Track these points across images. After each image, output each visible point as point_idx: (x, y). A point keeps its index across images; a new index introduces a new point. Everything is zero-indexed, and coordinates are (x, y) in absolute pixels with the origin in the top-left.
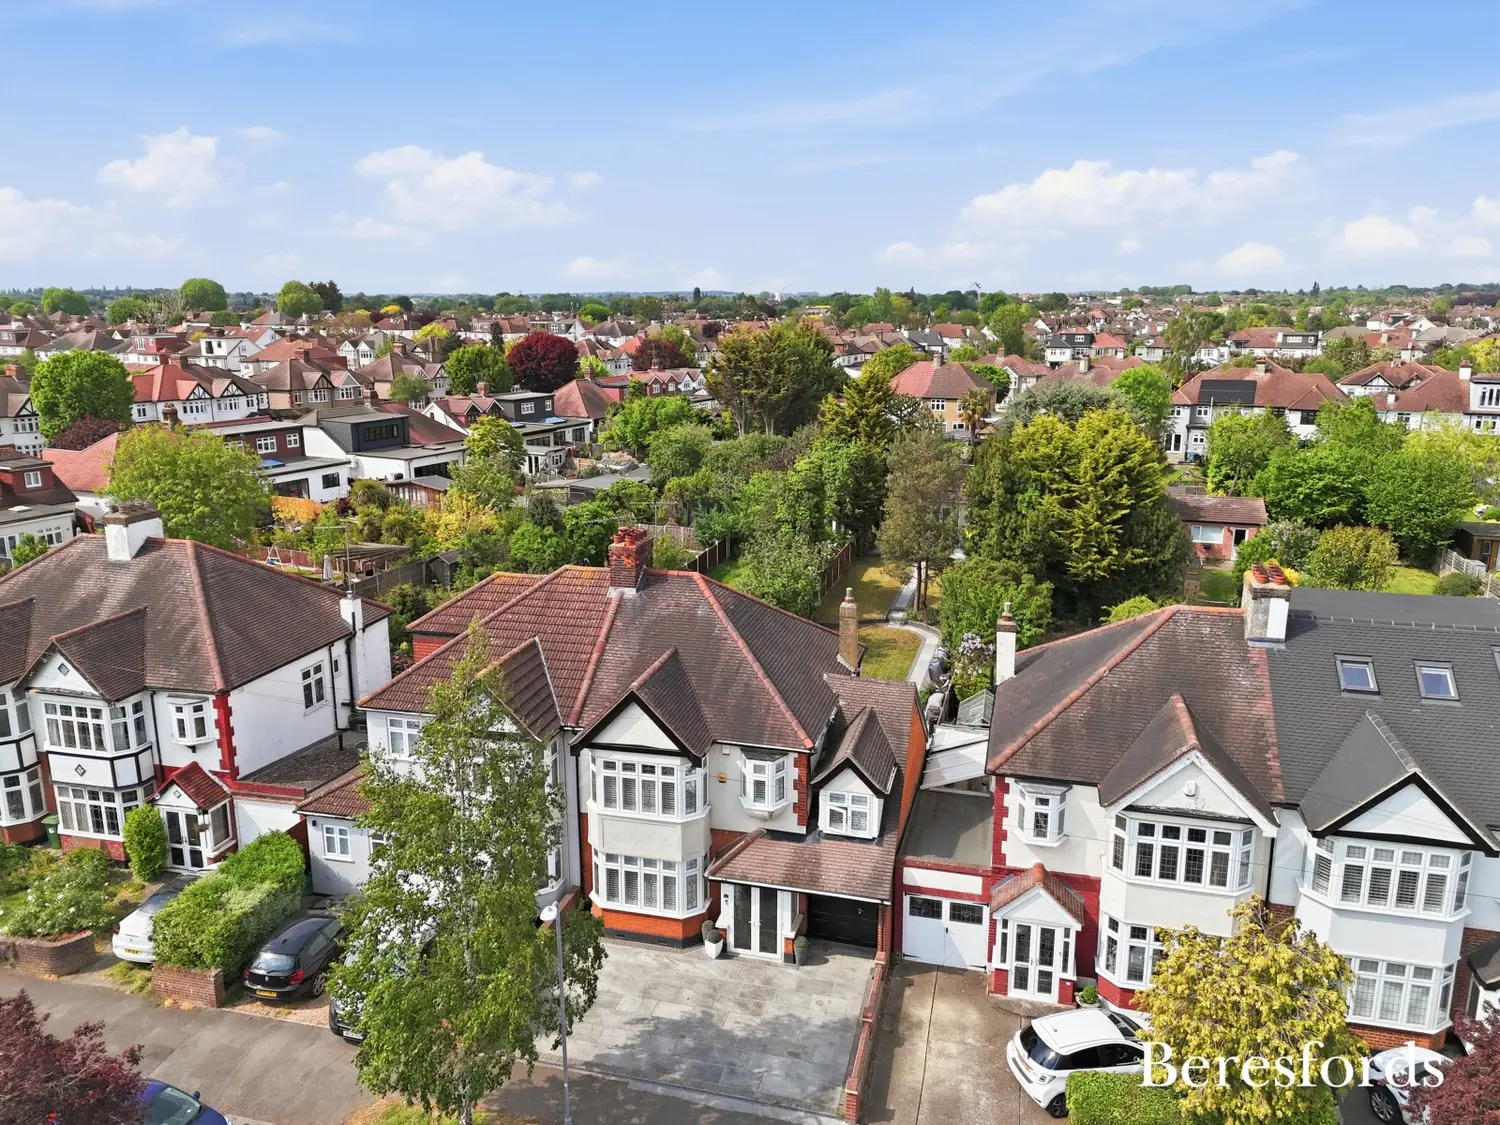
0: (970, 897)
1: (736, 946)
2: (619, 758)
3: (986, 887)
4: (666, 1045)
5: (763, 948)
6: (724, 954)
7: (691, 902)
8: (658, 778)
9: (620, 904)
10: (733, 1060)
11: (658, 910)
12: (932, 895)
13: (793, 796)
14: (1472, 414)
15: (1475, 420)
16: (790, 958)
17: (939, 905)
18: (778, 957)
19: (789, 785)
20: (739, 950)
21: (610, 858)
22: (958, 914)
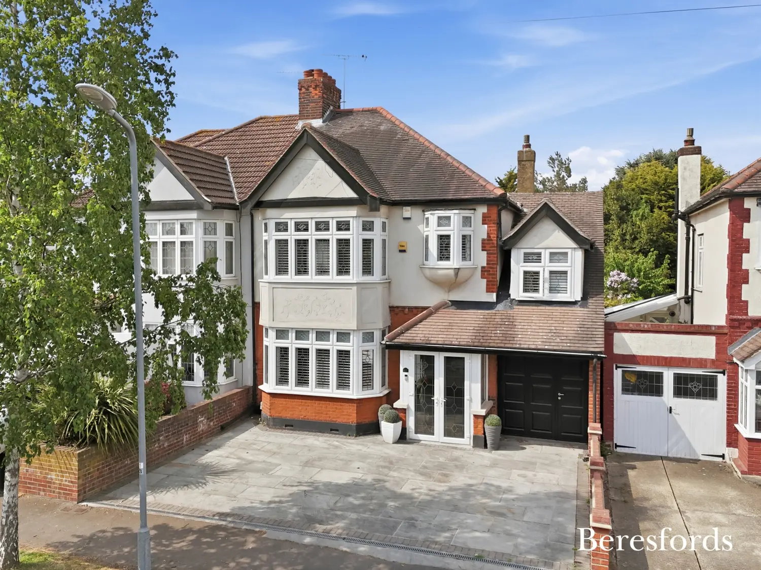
0: (700, 363)
1: (416, 432)
2: (291, 216)
3: (721, 349)
4: (323, 502)
5: (448, 433)
6: (403, 438)
7: (367, 381)
8: (333, 235)
9: (291, 388)
10: (413, 515)
11: (332, 391)
12: (652, 365)
13: (481, 258)
16: (480, 442)
17: (659, 377)
18: (467, 440)
19: (476, 246)
20: (421, 437)
21: (281, 333)
22: (684, 387)
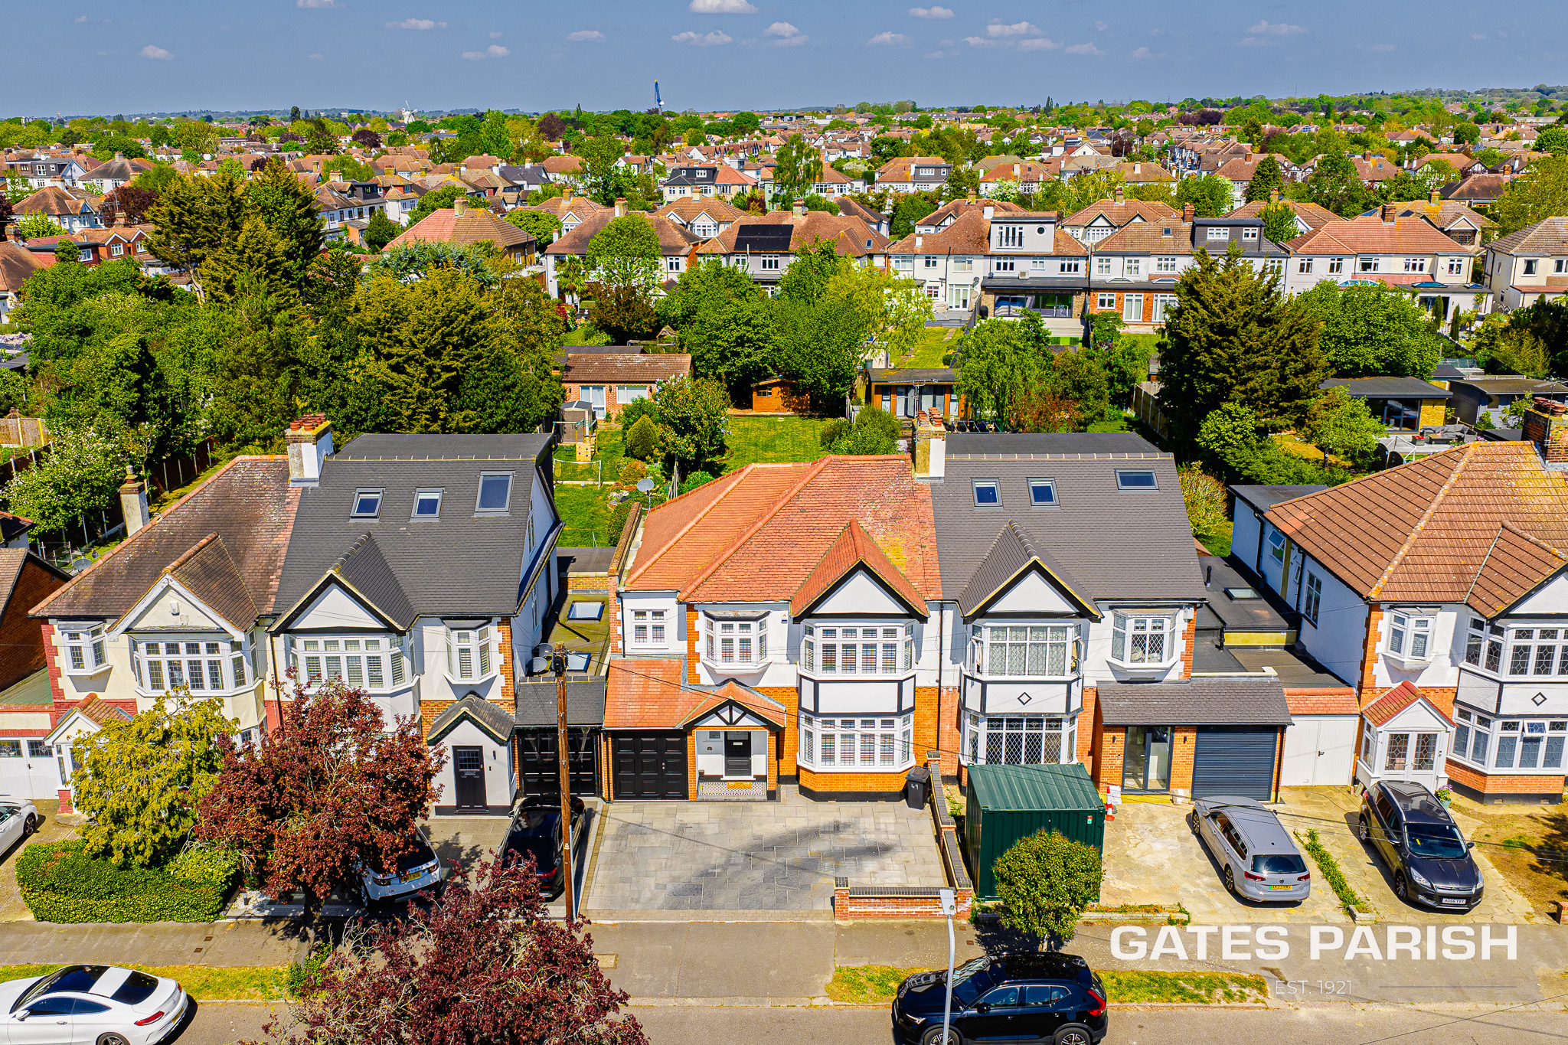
14: (992, 256)
15: (995, 261)
22: (36, 749)
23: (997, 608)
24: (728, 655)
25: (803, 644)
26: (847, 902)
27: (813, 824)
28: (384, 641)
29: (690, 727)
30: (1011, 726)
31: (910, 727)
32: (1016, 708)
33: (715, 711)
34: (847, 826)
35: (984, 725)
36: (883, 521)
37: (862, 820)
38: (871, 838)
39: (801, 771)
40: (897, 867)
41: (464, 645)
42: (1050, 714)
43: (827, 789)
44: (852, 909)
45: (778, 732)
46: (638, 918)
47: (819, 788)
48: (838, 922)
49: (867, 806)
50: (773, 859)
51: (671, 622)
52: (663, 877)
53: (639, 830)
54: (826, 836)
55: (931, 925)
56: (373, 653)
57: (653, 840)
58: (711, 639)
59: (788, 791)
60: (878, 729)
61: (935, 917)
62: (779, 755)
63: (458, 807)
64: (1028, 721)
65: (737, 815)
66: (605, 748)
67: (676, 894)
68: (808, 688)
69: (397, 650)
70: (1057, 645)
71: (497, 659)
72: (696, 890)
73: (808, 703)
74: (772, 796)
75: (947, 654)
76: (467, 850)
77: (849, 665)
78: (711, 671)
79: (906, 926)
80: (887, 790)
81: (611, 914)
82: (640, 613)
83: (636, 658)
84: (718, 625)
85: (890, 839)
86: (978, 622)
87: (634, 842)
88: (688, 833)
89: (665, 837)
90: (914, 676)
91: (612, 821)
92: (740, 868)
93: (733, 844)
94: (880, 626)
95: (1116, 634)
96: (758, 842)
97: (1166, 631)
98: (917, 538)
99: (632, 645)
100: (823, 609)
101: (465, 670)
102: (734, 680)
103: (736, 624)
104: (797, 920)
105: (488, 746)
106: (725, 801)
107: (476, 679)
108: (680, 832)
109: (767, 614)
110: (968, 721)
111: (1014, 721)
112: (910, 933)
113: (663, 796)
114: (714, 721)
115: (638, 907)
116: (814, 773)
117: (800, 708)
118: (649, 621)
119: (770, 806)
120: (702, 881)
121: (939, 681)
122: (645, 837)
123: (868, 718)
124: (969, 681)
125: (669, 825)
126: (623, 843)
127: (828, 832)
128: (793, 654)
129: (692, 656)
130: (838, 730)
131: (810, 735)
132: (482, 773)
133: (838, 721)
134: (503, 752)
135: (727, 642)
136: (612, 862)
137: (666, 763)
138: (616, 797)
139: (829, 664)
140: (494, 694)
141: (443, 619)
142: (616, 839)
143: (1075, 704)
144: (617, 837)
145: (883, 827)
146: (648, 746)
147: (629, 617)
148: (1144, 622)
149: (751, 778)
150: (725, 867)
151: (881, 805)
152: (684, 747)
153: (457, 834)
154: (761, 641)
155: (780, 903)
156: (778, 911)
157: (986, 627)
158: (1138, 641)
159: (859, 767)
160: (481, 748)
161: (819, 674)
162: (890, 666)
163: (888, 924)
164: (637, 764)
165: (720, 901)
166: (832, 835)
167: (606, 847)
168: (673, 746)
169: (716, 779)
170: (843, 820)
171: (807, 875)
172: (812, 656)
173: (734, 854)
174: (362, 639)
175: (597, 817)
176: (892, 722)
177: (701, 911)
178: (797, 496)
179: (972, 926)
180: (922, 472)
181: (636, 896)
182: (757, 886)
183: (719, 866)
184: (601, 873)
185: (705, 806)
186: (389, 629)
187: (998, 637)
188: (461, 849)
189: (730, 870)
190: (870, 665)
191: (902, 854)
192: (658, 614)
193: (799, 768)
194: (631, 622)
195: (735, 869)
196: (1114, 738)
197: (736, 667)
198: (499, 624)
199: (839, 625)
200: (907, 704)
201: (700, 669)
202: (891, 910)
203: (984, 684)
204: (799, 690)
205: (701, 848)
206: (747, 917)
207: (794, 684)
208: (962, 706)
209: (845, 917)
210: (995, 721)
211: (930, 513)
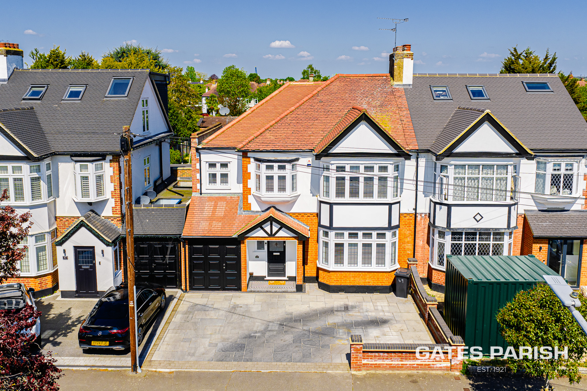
23: (460, 149)
24: (270, 189)
25: (322, 178)
26: (361, 355)
27: (329, 305)
28: (25, 167)
29: (243, 237)
30: (468, 238)
31: (396, 239)
32: (472, 224)
33: (260, 225)
34: (353, 307)
35: (448, 238)
36: (374, 107)
37: (364, 304)
38: (372, 315)
39: (320, 272)
40: (394, 333)
41: (84, 173)
42: (496, 229)
43: (338, 284)
44: (365, 362)
45: (303, 241)
46: (191, 367)
47: (332, 282)
48: (354, 372)
49: (367, 296)
50: (300, 328)
51: (233, 171)
52: (216, 338)
53: (204, 308)
54: (339, 313)
55: (431, 376)
56: (17, 175)
57: (212, 314)
58: (258, 177)
59: (311, 288)
60: (374, 241)
61: (433, 369)
62: (305, 262)
63: (77, 292)
64: (480, 234)
65: (275, 300)
66: (184, 252)
67: (225, 350)
68: (325, 208)
69: (35, 175)
70: (500, 179)
71: (109, 187)
72: (240, 347)
73: (325, 221)
74: (299, 289)
75: (421, 188)
76: (74, 319)
77: (354, 193)
78: (258, 199)
79: (410, 376)
80: (380, 284)
81: (169, 364)
82: (212, 165)
83: (209, 195)
84: (263, 166)
85: (386, 315)
86: (446, 161)
87: (198, 316)
88: (238, 310)
89: (221, 313)
90: (399, 202)
91: (185, 303)
92: (275, 333)
93: (271, 318)
94: (376, 163)
95: (538, 176)
96: (289, 316)
97: (575, 172)
98: (398, 116)
99: (207, 187)
100: (336, 150)
101: (85, 192)
102: (274, 207)
103: (276, 165)
104: (320, 370)
105: (99, 246)
106: (267, 292)
107: (93, 198)
108: (233, 310)
109: (297, 160)
110: (437, 235)
111: (471, 234)
112: (415, 382)
113: (224, 289)
114: (260, 233)
115: (192, 359)
116: (329, 272)
117: (320, 225)
118: (218, 171)
119: (299, 295)
120: (245, 342)
121: (415, 209)
122: (207, 313)
123: (367, 232)
124: (438, 206)
125: (226, 305)
126: (191, 316)
127: (341, 311)
128: (315, 189)
129: (247, 191)
130: (346, 240)
131: (326, 244)
132: (94, 267)
133: (346, 233)
134: (109, 251)
135: (270, 178)
136: (180, 327)
137: (226, 264)
138: (192, 288)
139: (340, 193)
140: (107, 212)
141: (71, 156)
142: (186, 314)
143: (513, 224)
144: (187, 312)
145: (380, 308)
146: (214, 251)
147: (205, 167)
148: (559, 165)
149: (286, 278)
150: (263, 332)
151: (376, 296)
152: (238, 252)
153: (70, 309)
154: (293, 179)
155: (305, 357)
156: (305, 364)
157: (451, 165)
158: (555, 180)
159: (360, 267)
160: (93, 248)
161: (333, 198)
162: (383, 193)
163: (395, 374)
164: (206, 265)
165: (259, 355)
166: (343, 313)
167: (178, 318)
168: (231, 251)
169: (261, 279)
170: (350, 303)
171: (327, 338)
172: (328, 187)
173: (271, 324)
174: (10, 165)
175: (175, 300)
176: (384, 234)
177: (242, 363)
178: (317, 94)
179: (464, 377)
180: (398, 81)
181: (192, 351)
182: (288, 345)
183: (259, 332)
184: (169, 335)
185: (253, 295)
186: (28, 158)
187: (459, 173)
188: (70, 318)
189: (268, 334)
190: (369, 193)
191: (397, 325)
192: (224, 165)
193: (318, 269)
194: (206, 171)
195: (271, 333)
196: (540, 248)
197: (276, 196)
198: (111, 161)
199: (347, 163)
200: (395, 222)
201: (251, 199)
202: (396, 363)
203: (449, 206)
204: (318, 215)
205: (247, 320)
206: (279, 367)
207: (315, 210)
208: (432, 226)
209: (359, 368)
210: (456, 234)
211: (405, 102)
